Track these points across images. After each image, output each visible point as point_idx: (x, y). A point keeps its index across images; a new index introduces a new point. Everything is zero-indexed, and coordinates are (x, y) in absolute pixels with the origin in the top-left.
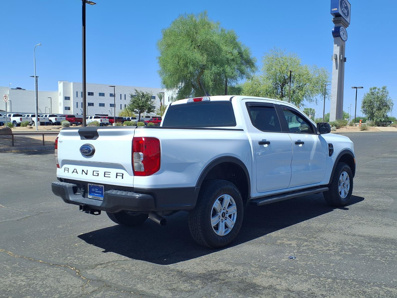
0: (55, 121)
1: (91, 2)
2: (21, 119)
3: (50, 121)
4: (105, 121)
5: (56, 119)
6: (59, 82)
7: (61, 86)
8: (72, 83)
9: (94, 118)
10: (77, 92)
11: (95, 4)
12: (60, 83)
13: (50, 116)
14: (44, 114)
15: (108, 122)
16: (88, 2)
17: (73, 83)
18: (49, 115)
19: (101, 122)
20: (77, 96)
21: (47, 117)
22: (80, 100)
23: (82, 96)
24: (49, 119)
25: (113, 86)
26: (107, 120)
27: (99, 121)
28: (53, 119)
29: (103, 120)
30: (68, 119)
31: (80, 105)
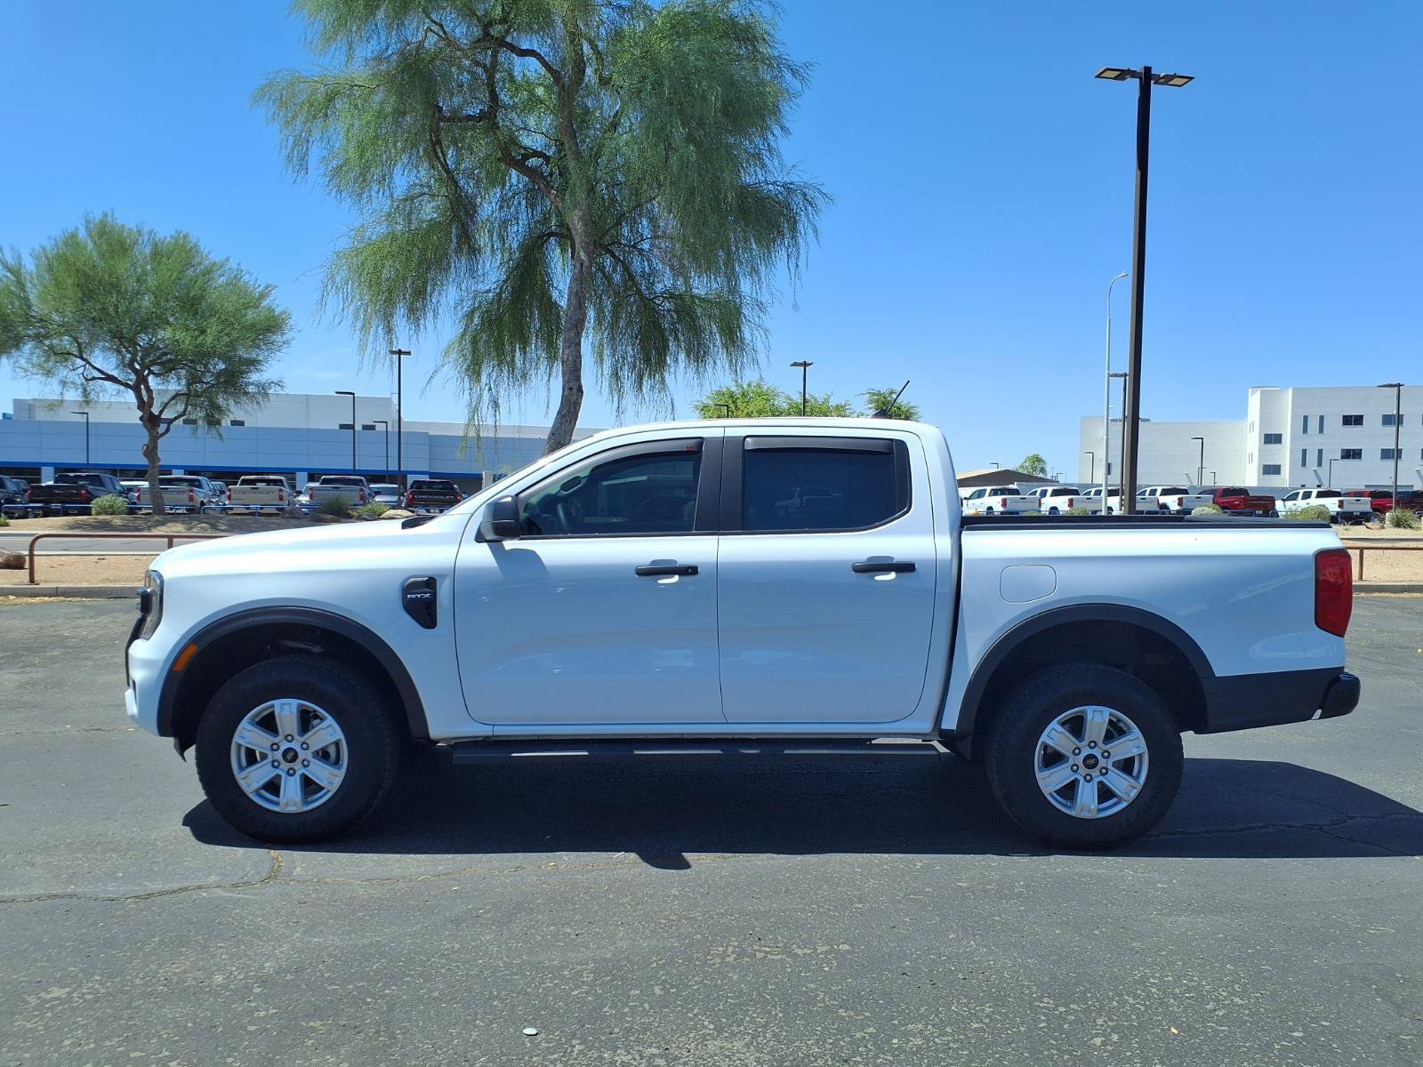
0: (1178, 508)
1: (1175, 76)
2: (1071, 503)
3: (1164, 506)
4: (1355, 506)
5: (1180, 499)
6: (1250, 390)
7: (1254, 400)
8: (1290, 391)
9: (1317, 497)
10: (1306, 418)
11: (1191, 78)
12: (1252, 395)
13: (1165, 492)
14: (1148, 486)
15: (1368, 508)
16: (1162, 80)
17: (1294, 389)
18: (1163, 490)
19: (1339, 510)
20: (1305, 431)
21: (1155, 495)
22: (1313, 442)
23: (1321, 431)
24: (1161, 502)
25: (1392, 383)
26: (1365, 503)
27: (1332, 505)
28: (1172, 502)
29: (1348, 502)
30: (1222, 500)
31: (1312, 457)
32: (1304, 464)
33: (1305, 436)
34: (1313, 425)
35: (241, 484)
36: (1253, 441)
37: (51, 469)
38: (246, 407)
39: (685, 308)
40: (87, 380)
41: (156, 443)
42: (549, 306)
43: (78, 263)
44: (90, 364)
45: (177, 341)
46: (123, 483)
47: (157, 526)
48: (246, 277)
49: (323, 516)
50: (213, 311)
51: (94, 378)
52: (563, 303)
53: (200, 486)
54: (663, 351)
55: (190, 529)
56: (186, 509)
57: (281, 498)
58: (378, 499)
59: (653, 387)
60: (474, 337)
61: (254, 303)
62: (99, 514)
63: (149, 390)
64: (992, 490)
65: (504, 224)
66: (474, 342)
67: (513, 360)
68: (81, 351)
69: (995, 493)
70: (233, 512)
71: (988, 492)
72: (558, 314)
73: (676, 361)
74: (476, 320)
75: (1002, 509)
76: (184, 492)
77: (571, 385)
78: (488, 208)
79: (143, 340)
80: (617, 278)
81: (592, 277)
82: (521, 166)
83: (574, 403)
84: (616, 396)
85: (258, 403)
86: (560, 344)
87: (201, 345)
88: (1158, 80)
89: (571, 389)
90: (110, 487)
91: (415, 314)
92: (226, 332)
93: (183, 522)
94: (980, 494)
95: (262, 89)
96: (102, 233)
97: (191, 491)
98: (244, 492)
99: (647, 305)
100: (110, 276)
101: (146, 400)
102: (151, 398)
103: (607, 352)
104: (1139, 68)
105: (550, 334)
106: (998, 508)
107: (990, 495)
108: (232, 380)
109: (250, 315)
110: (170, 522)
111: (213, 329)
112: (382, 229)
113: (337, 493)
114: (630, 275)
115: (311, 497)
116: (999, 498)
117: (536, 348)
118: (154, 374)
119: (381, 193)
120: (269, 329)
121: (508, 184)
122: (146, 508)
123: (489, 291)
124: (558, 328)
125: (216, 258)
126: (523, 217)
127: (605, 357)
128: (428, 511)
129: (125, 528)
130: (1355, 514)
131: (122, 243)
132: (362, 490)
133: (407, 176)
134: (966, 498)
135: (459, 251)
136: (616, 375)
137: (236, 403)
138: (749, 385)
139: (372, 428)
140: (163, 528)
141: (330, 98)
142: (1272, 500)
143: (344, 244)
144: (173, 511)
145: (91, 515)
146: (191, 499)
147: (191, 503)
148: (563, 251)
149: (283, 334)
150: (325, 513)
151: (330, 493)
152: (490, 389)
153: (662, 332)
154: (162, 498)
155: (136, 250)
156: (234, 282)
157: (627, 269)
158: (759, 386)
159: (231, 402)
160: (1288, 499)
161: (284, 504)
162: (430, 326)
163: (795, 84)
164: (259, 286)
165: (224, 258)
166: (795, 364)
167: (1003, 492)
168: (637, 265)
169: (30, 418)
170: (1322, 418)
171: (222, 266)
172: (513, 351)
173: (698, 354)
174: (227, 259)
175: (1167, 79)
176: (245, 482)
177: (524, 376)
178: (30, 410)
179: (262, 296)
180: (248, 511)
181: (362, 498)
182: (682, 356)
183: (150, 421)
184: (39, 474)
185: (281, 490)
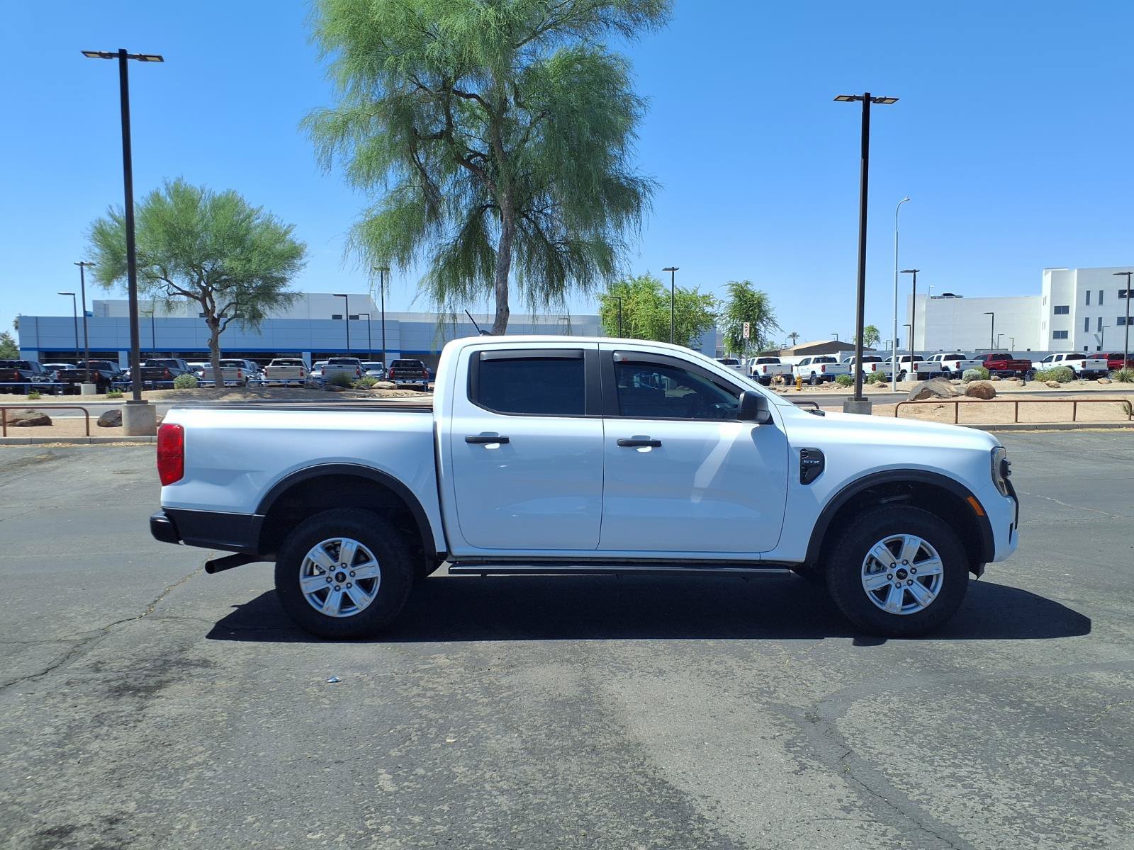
0: (956, 369)
1: (885, 99)
2: (874, 368)
3: (946, 368)
4: (1095, 366)
5: (958, 363)
6: (1044, 271)
7: (1047, 279)
8: (1076, 271)
9: (1066, 359)
10: (1088, 293)
11: (897, 99)
12: (1045, 275)
14: (936, 353)
15: (1105, 367)
17: (1078, 270)
18: (946, 356)
20: (1088, 303)
22: (1094, 312)
23: (1101, 303)
24: (943, 366)
25: (1124, 272)
26: (1103, 363)
27: (1077, 365)
28: (952, 366)
29: (1090, 363)
30: (991, 363)
31: (1093, 324)
32: (1087, 330)
33: (1088, 307)
34: (1094, 298)
35: (273, 365)
36: (1046, 312)
37: (126, 353)
38: (278, 312)
39: (576, 250)
40: (170, 295)
41: (217, 337)
42: (487, 251)
43: (166, 217)
44: (172, 284)
45: (232, 268)
46: (189, 364)
47: (223, 395)
48: (276, 220)
49: (333, 387)
50: (254, 247)
51: (174, 294)
52: (497, 249)
53: (244, 367)
54: (562, 278)
55: (245, 397)
56: (237, 383)
57: (302, 375)
58: (368, 373)
59: (555, 303)
60: (440, 274)
61: (280, 238)
62: (179, 388)
63: (212, 302)
64: (815, 359)
65: (459, 196)
66: (440, 276)
67: (465, 288)
68: (166, 275)
69: (817, 361)
70: (270, 384)
71: (812, 361)
72: (493, 256)
73: (570, 284)
74: (441, 263)
75: (822, 373)
76: (234, 371)
77: (502, 307)
78: (446, 188)
79: (208, 265)
80: (530, 232)
81: (514, 230)
82: (467, 163)
83: (504, 319)
84: (531, 308)
85: (285, 308)
86: (495, 275)
87: (248, 270)
88: (875, 100)
89: (501, 310)
90: (182, 368)
91: (403, 262)
92: (265, 260)
93: (239, 393)
94: (806, 362)
95: (304, 120)
96: (176, 191)
97: (239, 370)
98: (277, 370)
99: (551, 249)
100: (187, 225)
101: (210, 309)
102: (214, 307)
103: (525, 279)
104: (861, 94)
105: (488, 269)
106: (819, 373)
107: (814, 363)
108: (268, 292)
109: (279, 247)
110: (231, 392)
111: (255, 259)
112: (384, 208)
113: (341, 369)
114: (538, 229)
115: (323, 373)
116: (820, 365)
117: (479, 279)
118: (216, 290)
119: (379, 184)
120: (291, 256)
121: (459, 171)
122: (210, 383)
123: (448, 244)
124: (493, 265)
125: (254, 206)
126: (470, 192)
127: (524, 283)
128: (405, 382)
129: (201, 397)
130: (1095, 372)
131: (193, 200)
132: (358, 368)
133: (396, 174)
134: (796, 365)
135: (429, 220)
136: (531, 295)
137: (271, 308)
138: (639, 279)
139: (356, 317)
140: (226, 397)
141: (346, 123)
142: (1029, 363)
143: (360, 219)
144: (228, 385)
145: (174, 388)
146: (240, 376)
147: (240, 379)
148: (496, 215)
149: (301, 259)
150: (335, 384)
151: (337, 371)
152: (451, 307)
153: (560, 265)
154: (222, 376)
155: (201, 204)
156: (267, 225)
157: (537, 226)
158: (647, 279)
159: (267, 307)
160: (1045, 361)
161: (304, 378)
162: (413, 269)
163: (640, 110)
164: (284, 225)
165: (259, 206)
166: (666, 269)
167: (824, 360)
168: (543, 224)
169: (105, 315)
170: (1101, 292)
171: (257, 212)
172: (464, 282)
173: (585, 280)
174: (262, 207)
175: (882, 100)
176: (276, 363)
177: (472, 298)
178: (105, 308)
179: (286, 233)
180: (279, 384)
181: (358, 373)
182: (574, 281)
183: (213, 323)
184: (117, 356)
185: (302, 369)
